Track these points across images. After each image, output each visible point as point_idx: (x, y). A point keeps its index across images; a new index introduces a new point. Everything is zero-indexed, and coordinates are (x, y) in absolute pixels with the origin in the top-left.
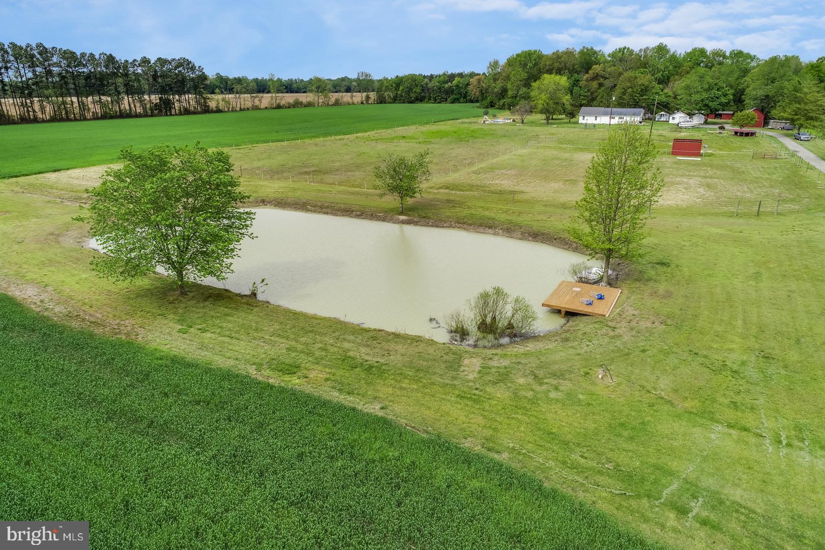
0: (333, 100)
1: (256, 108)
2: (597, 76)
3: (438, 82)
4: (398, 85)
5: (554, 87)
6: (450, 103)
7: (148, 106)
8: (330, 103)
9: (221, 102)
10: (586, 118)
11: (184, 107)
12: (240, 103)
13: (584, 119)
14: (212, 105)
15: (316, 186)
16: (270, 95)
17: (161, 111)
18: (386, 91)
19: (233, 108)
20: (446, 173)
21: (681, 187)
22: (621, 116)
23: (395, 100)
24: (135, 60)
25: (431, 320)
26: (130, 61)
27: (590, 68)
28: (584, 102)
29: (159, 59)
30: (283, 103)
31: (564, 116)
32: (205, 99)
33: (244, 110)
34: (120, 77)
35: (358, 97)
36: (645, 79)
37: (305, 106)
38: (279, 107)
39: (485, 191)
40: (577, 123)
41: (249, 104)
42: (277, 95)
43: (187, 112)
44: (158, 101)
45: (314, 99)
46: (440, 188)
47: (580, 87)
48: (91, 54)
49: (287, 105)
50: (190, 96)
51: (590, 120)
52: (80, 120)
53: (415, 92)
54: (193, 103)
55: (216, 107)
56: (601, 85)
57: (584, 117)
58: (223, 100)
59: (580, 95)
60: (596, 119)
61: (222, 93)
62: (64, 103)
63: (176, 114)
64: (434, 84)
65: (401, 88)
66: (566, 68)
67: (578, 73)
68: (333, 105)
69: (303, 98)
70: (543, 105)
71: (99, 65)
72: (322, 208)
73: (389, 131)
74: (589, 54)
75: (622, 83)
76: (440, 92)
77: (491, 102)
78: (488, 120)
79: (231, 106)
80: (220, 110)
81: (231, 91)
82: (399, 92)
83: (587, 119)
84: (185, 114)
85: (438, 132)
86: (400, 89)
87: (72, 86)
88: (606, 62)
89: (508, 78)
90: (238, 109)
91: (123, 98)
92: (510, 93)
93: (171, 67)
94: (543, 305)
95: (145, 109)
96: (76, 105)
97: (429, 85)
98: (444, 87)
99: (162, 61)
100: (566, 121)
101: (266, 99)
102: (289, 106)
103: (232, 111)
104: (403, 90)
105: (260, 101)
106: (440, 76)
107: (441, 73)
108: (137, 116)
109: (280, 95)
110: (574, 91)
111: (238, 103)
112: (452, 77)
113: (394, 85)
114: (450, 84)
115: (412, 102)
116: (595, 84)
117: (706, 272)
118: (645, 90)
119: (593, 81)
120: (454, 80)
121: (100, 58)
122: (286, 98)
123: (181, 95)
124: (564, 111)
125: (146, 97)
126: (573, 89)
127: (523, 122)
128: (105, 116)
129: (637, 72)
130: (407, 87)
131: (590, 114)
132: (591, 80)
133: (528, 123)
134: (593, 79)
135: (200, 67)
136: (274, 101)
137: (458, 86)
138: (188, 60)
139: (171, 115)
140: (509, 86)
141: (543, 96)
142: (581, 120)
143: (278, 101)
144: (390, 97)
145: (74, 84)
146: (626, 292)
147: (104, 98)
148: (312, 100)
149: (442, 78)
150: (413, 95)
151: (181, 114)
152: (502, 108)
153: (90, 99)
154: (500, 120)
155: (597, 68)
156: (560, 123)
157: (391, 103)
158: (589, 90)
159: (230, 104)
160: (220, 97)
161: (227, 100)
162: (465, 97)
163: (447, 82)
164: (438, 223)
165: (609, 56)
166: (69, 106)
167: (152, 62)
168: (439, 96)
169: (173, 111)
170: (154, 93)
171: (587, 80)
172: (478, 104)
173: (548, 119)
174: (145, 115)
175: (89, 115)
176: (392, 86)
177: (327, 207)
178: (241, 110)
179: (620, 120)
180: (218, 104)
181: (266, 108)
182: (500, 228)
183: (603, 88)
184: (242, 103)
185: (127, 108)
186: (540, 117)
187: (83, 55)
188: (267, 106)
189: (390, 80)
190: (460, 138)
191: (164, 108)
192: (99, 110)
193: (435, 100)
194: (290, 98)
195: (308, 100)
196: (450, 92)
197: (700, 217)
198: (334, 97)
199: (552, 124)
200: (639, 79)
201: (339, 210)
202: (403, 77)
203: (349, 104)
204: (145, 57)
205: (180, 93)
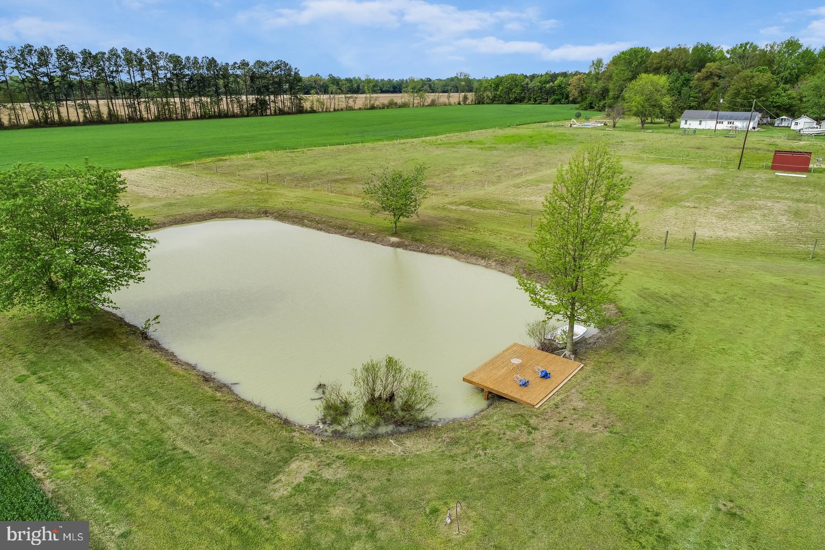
0: (429, 101)
1: (349, 109)
2: (711, 74)
3: (540, 82)
4: (497, 86)
5: (651, 88)
6: (551, 104)
7: (245, 107)
8: (426, 104)
9: (315, 103)
10: (688, 122)
11: (279, 108)
12: (335, 103)
13: (686, 123)
14: (307, 105)
15: (333, 197)
16: (364, 95)
17: (256, 111)
18: (484, 91)
19: (327, 108)
20: (483, 186)
21: (757, 214)
22: (730, 121)
23: (493, 101)
24: (235, 63)
25: (320, 386)
26: (231, 63)
27: (703, 66)
28: (693, 104)
29: (258, 62)
30: (377, 103)
31: (662, 120)
32: (300, 99)
33: (338, 110)
34: (221, 79)
35: (455, 97)
36: (764, 78)
37: (400, 107)
38: (373, 108)
39: (510, 210)
40: (678, 127)
41: (343, 105)
42: (372, 95)
43: (282, 112)
44: (255, 102)
45: (409, 100)
46: (463, 204)
47: (690, 87)
48: (195, 58)
49: (381, 106)
50: (285, 96)
51: (694, 125)
52: (182, 120)
53: (515, 92)
54: (288, 104)
55: (311, 108)
56: (715, 85)
57: (686, 121)
58: (318, 101)
59: (690, 96)
60: (700, 124)
61: (317, 93)
62: (168, 103)
63: (271, 115)
64: (535, 84)
65: (501, 88)
66: (675, 66)
67: (690, 71)
68: (429, 106)
69: (398, 98)
70: (637, 107)
71: (201, 67)
72: (319, 223)
73: (463, 135)
74: (703, 50)
75: (736, 83)
76: (541, 92)
77: (591, 103)
78: (576, 123)
79: (325, 107)
80: (314, 110)
81: (326, 92)
82: (498, 93)
83: (690, 123)
84: (280, 114)
85: (512, 136)
86: (500, 90)
87: (175, 88)
88: (723, 58)
89: (610, 78)
90: (332, 110)
91: (222, 99)
92: (611, 94)
93: (268, 68)
94: (464, 380)
95: (241, 109)
96: (178, 105)
97: (530, 85)
98: (545, 87)
99: (261, 64)
100: (666, 125)
101: (360, 100)
102: (383, 107)
103: (326, 111)
104: (502, 90)
105: (354, 101)
106: (542, 76)
107: (544, 73)
108: (234, 116)
109: (375, 95)
110: (683, 91)
111: (333, 103)
112: (554, 77)
113: (493, 85)
114: (551, 84)
115: (510, 103)
116: (708, 84)
117: (721, 345)
118: (762, 91)
119: (706, 80)
120: (556, 80)
121: (203, 61)
122: (380, 99)
123: (277, 95)
124: (663, 114)
125: (244, 97)
126: (682, 89)
127: (614, 126)
128: (204, 116)
129: (755, 70)
130: (507, 88)
131: (693, 118)
132: (703, 80)
133: (620, 127)
134: (707, 78)
135: (296, 69)
136: (368, 101)
137: (560, 86)
138: (284, 62)
139: (266, 115)
140: (611, 86)
141: (638, 98)
142: (683, 125)
143: (372, 102)
144: (488, 97)
145: (178, 86)
146: (589, 368)
147: (204, 99)
148: (407, 101)
149: (544, 78)
150: (512, 96)
151: (275, 114)
152: (601, 109)
153: (191, 100)
154: (591, 124)
155: (711, 66)
156: (656, 128)
157: (489, 104)
158: (700, 91)
159: (324, 105)
160: (316, 97)
161: (322, 100)
162: (567, 97)
163: (548, 82)
164: (429, 248)
165: (728, 52)
166: (172, 107)
167: (251, 64)
168: (539, 97)
169: (268, 111)
170: (251, 94)
171: (698, 79)
172: (577, 106)
173: (643, 123)
174: (242, 115)
175: (190, 115)
176: (491, 86)
177: (324, 223)
178: (335, 110)
179: (730, 125)
180: (313, 104)
181: (360, 109)
182: (494, 259)
183: (717, 89)
184: (337, 104)
185: (226, 108)
186: (635, 121)
187: (188, 58)
188: (361, 107)
189: (489, 80)
190: (530, 144)
191: (259, 109)
192: (200, 111)
193: (535, 101)
194: (384, 98)
195: (403, 100)
196: (551, 92)
197: (759, 258)
198: (430, 97)
199: (648, 128)
200: (756, 78)
201: (333, 227)
202: (504, 78)
203: (445, 105)
204: (244, 60)
205: (276, 93)
